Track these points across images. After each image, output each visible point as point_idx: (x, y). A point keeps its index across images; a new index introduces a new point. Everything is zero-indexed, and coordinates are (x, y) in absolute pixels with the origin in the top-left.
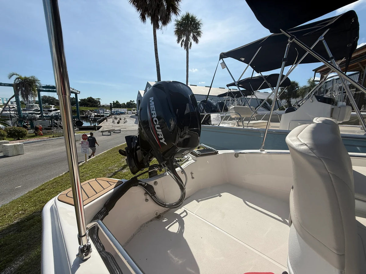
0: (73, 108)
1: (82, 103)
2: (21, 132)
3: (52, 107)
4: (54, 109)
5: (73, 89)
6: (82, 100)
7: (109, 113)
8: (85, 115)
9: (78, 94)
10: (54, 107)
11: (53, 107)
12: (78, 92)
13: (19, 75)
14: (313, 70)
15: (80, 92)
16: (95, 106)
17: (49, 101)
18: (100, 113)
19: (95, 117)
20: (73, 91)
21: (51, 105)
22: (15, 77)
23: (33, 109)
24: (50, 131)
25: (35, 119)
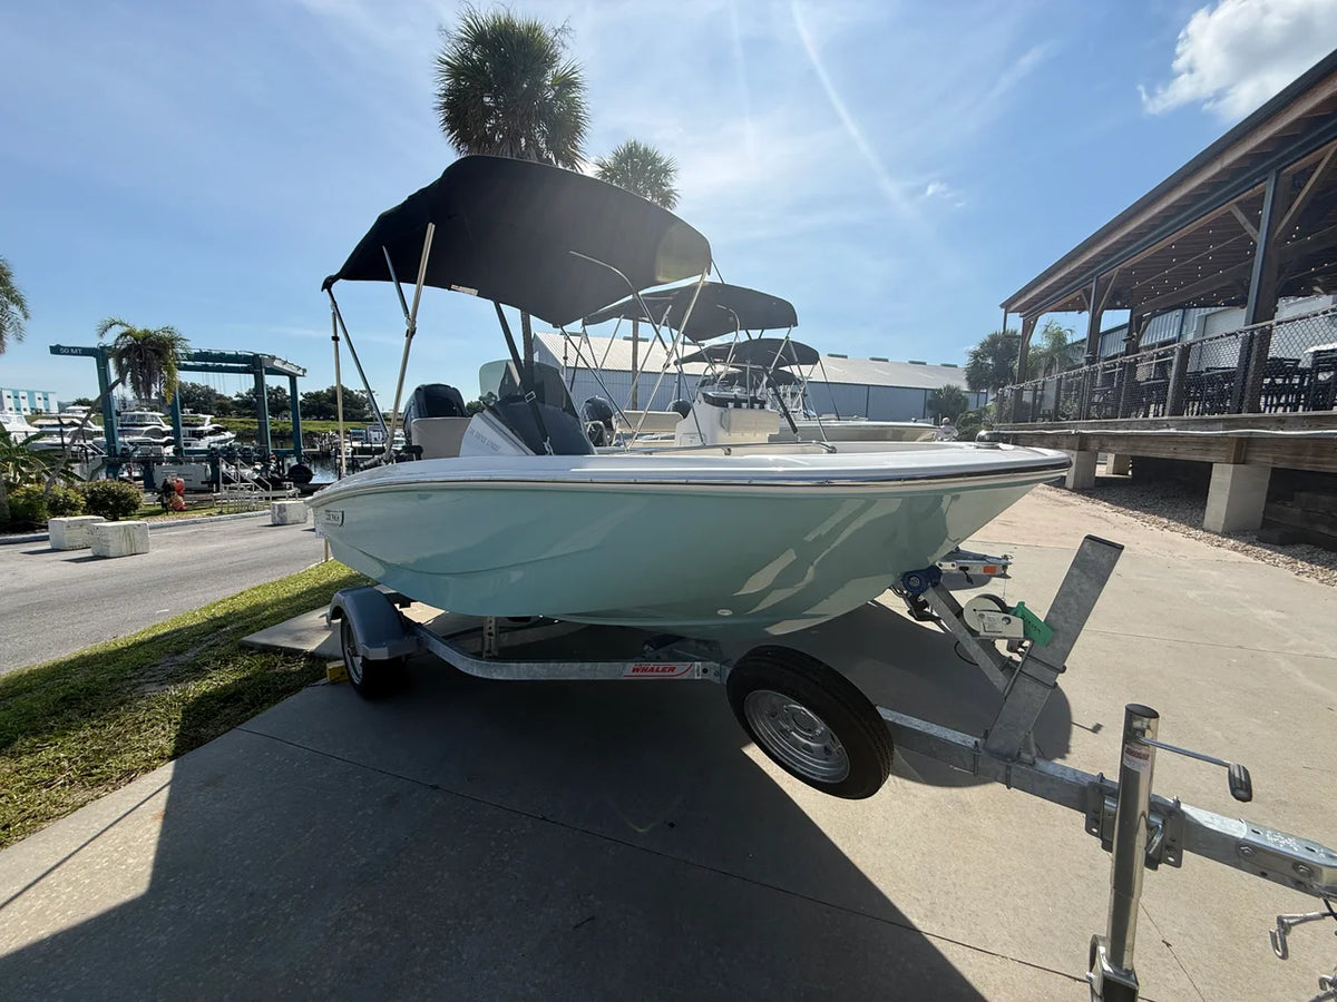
0: (276, 425)
1: (308, 406)
2: (126, 496)
3: (205, 419)
4: (211, 428)
5: (285, 363)
6: (308, 396)
7: (402, 442)
8: (318, 449)
9: (298, 378)
10: (212, 423)
11: (207, 422)
12: (300, 372)
13: (127, 326)
14: (1002, 306)
15: (305, 371)
16: (353, 416)
17: (194, 400)
18: (373, 440)
19: (353, 453)
20: (285, 367)
21: (201, 416)
22: (117, 331)
23: (146, 429)
24: (209, 496)
25: (159, 459)
